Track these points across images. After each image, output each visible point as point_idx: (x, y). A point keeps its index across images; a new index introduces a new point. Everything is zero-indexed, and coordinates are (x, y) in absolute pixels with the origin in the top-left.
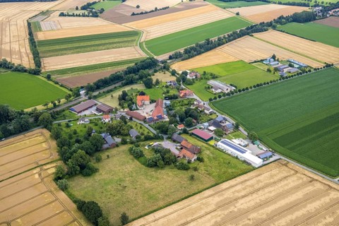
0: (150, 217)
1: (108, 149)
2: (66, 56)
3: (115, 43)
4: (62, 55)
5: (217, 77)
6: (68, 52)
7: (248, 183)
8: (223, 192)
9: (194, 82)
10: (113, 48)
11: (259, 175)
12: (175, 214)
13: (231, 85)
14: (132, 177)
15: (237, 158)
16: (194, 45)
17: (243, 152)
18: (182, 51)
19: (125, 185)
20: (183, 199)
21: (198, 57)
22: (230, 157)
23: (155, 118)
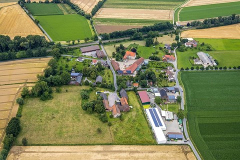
0: (43, 148)
1: (73, 85)
2: (119, 9)
3: (160, 5)
4: (117, 8)
5: (211, 50)
6: (124, 6)
7: (136, 155)
8: (108, 154)
9: (186, 50)
10: (156, 9)
11: (152, 152)
12: (60, 154)
13: (215, 61)
14: (66, 112)
15: (151, 128)
16: (217, 18)
17: (157, 125)
18: (202, 21)
19: (55, 117)
20: (76, 145)
21: (213, 29)
22: (146, 125)
23: (125, 72)
